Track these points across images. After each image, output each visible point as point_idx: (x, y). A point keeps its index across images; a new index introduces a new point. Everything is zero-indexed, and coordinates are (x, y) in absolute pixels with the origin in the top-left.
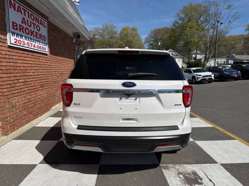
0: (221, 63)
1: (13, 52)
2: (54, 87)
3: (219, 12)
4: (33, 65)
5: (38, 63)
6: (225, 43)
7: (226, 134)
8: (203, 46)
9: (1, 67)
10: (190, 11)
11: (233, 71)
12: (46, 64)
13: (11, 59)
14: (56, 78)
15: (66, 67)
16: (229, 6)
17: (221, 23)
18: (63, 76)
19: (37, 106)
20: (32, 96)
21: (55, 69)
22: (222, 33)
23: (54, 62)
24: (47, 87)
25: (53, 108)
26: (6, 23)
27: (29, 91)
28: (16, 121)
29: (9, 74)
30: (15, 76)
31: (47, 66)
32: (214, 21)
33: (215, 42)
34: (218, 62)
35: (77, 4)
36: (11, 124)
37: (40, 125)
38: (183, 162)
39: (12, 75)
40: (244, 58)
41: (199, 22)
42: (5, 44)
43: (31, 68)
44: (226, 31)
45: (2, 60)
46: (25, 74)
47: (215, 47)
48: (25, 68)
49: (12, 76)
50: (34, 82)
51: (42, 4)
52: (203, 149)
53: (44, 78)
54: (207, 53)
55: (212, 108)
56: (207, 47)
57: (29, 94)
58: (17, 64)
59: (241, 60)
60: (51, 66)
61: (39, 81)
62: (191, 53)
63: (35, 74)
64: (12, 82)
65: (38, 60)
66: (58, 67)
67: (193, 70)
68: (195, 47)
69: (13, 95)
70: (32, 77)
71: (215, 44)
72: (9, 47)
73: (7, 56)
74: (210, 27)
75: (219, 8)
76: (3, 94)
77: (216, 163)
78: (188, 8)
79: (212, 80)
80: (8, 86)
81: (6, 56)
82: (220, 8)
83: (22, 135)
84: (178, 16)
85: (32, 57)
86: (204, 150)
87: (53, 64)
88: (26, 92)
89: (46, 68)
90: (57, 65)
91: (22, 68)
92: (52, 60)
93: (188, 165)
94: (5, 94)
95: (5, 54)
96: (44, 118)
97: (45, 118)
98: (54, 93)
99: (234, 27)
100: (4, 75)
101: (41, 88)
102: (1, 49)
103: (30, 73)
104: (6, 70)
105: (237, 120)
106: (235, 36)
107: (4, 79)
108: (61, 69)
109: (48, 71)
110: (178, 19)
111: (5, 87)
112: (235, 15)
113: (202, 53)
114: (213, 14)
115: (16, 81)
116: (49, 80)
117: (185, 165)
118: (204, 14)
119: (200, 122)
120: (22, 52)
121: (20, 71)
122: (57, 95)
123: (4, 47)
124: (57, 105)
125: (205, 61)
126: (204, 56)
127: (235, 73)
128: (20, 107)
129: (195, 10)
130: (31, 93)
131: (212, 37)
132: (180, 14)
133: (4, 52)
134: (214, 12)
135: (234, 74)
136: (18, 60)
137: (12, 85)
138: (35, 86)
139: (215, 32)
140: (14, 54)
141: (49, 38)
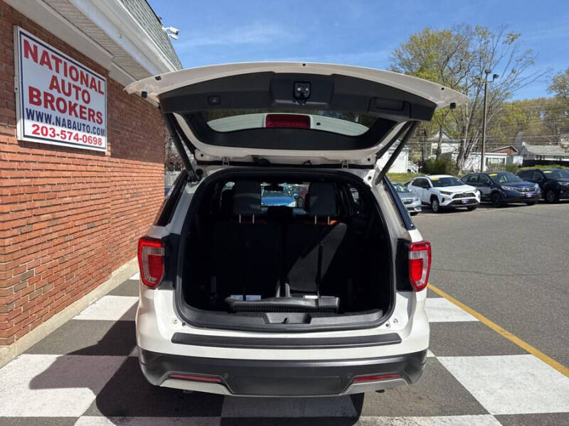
0: (495, 162)
1: (29, 154)
2: (119, 224)
3: (489, 48)
4: (72, 180)
5: (84, 174)
6: (504, 118)
7: (507, 339)
8: (454, 124)
9: (1, 189)
10: (426, 47)
11: (522, 183)
12: (102, 174)
13: (24, 170)
14: (122, 205)
15: (147, 178)
16: (511, 37)
17: (495, 76)
18: (137, 199)
19: (78, 272)
20: (69, 251)
21: (120, 183)
22: (497, 97)
23: (119, 169)
24: (103, 227)
25: (114, 273)
26: (15, 91)
27: (61, 240)
28: (29, 311)
29: (19, 205)
30: (32, 207)
31: (104, 180)
32: (478, 69)
33: (482, 116)
34: (489, 160)
35: (174, 36)
36: (19, 319)
37: (86, 315)
38: (411, 411)
39: (24, 206)
40: (548, 151)
41: (445, 71)
42: (13, 138)
43: (67, 187)
44: (506, 92)
45: (4, 173)
46: (54, 202)
47: (481, 127)
48: (55, 188)
49: (25, 208)
50: (74, 218)
51: (95, 44)
52: (456, 376)
53: (95, 207)
54: (465, 140)
55: (476, 273)
56: (464, 127)
57: (61, 246)
58: (38, 180)
59: (541, 157)
60: (112, 179)
61: (85, 215)
62: (429, 139)
63: (75, 199)
64: (24, 222)
65: (83, 168)
66: (128, 178)
67: (433, 182)
68: (437, 126)
69: (26, 250)
70: (70, 206)
71: (481, 121)
72: (22, 143)
73: (16, 165)
74: (469, 83)
75: (488, 41)
76: (5, 250)
77: (485, 412)
78: (421, 39)
79: (476, 203)
80: (15, 232)
81: (13, 163)
82: (491, 40)
83: (42, 341)
84: (399, 56)
85: (70, 161)
86: (458, 379)
87: (116, 174)
88: (56, 242)
89: (100, 185)
90: (127, 174)
91: (48, 188)
92: (114, 164)
93: (421, 418)
94: (8, 250)
95: (11, 161)
96: (93, 299)
97: (96, 299)
98: (116, 239)
99: (522, 83)
100: (6, 208)
101: (89, 231)
102: (2, 149)
103: (65, 199)
104: (11, 195)
105: (531, 304)
106: (526, 103)
107: (8, 217)
108: (135, 182)
109: (106, 190)
110: (399, 65)
111: (8, 233)
112: (524, 57)
113: (454, 140)
114: (477, 54)
115: (33, 220)
116: (107, 210)
117: (415, 418)
118: (456, 54)
119: (449, 310)
120: (49, 152)
121: (43, 194)
122: (125, 244)
123: (10, 144)
124: (125, 266)
125: (459, 158)
126: (457, 146)
127: (528, 189)
128: (40, 276)
129: (436, 45)
130: (66, 244)
131: (475, 105)
132: (402, 51)
133: (8, 157)
134: (478, 48)
135: (524, 191)
136: (39, 172)
137: (23, 230)
138: (75, 226)
139: (482, 94)
140: (30, 158)
141: (109, 117)
